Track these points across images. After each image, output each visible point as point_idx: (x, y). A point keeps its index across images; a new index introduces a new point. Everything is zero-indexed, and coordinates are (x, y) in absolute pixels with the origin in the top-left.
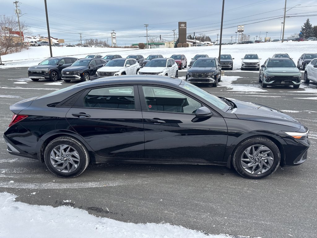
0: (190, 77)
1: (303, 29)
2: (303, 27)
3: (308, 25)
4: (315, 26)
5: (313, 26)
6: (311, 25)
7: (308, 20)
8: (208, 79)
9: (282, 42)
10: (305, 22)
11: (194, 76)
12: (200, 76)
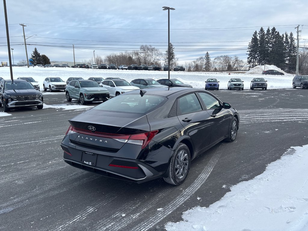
0: (12, 100)
1: (33, 57)
2: (33, 55)
3: (37, 54)
4: (43, 55)
5: (41, 55)
6: (39, 54)
7: (36, 49)
8: (37, 101)
9: (29, 67)
10: (34, 50)
11: (18, 99)
12: (26, 98)
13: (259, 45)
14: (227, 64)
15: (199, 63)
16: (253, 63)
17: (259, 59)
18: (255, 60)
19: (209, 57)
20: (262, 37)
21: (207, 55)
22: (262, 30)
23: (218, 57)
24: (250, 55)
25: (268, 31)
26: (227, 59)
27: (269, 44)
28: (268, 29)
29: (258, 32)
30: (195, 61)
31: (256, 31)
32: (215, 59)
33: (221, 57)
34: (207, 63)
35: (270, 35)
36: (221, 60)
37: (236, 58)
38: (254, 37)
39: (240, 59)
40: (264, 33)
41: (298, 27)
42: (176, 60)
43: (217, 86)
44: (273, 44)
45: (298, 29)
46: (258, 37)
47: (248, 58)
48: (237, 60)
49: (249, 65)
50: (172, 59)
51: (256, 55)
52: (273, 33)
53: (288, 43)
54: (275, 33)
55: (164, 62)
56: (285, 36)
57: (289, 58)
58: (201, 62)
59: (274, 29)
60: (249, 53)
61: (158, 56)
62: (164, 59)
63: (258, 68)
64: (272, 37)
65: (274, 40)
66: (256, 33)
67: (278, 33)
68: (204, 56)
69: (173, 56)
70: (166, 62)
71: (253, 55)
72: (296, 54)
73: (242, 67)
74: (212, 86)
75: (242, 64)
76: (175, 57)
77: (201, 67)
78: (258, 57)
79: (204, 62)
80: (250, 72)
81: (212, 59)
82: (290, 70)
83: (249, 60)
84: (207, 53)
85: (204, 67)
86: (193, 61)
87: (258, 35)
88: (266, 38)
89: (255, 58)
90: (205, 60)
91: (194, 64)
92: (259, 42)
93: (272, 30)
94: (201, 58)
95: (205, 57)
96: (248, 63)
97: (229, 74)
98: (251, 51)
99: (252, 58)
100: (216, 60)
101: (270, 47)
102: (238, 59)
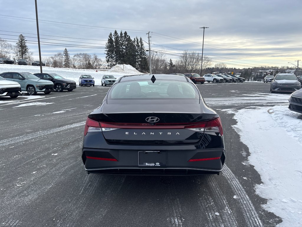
13: (115, 46)
14: (87, 62)
15: (57, 59)
16: (111, 62)
17: (116, 58)
18: (113, 59)
19: (68, 54)
20: (116, 39)
21: (65, 52)
22: (116, 32)
23: (77, 54)
24: (108, 54)
25: (121, 34)
26: (86, 57)
27: (123, 46)
28: (121, 33)
29: (113, 34)
30: (53, 56)
31: (111, 33)
32: (74, 56)
33: (81, 54)
34: (66, 60)
35: (123, 38)
36: (81, 58)
37: (95, 57)
38: (109, 38)
39: (98, 57)
40: (118, 35)
41: (149, 33)
42: (30, 54)
43: (92, 82)
44: (126, 47)
45: (149, 35)
46: (113, 39)
47: (106, 57)
48: (96, 59)
49: (107, 64)
50: (25, 52)
51: (113, 55)
52: (125, 36)
53: (139, 46)
54: (127, 37)
55: (15, 55)
56: (136, 40)
57: (140, 59)
58: (59, 58)
59: (126, 33)
60: (106, 52)
61: (6, 47)
62: (14, 52)
63: (118, 67)
64: (125, 40)
65: (127, 43)
66: (111, 34)
67: (129, 36)
68: (62, 53)
69: (26, 50)
70: (17, 55)
71: (110, 54)
72: (145, 56)
73: (101, 65)
74: (88, 82)
75: (100, 63)
76: (29, 51)
77: (61, 63)
78: (115, 56)
79: (63, 58)
80: (112, 70)
81: (71, 57)
82: (142, 69)
83: (107, 59)
84: (66, 49)
85: (64, 63)
86: (51, 56)
87: (113, 37)
88: (120, 40)
89: (112, 57)
90: (64, 56)
91: (52, 60)
92: (114, 43)
93: (124, 34)
94: (59, 55)
95: (64, 53)
96: (106, 62)
97: (97, 71)
98: (108, 51)
99: (109, 58)
100: (76, 57)
101: (124, 49)
102: (97, 57)
